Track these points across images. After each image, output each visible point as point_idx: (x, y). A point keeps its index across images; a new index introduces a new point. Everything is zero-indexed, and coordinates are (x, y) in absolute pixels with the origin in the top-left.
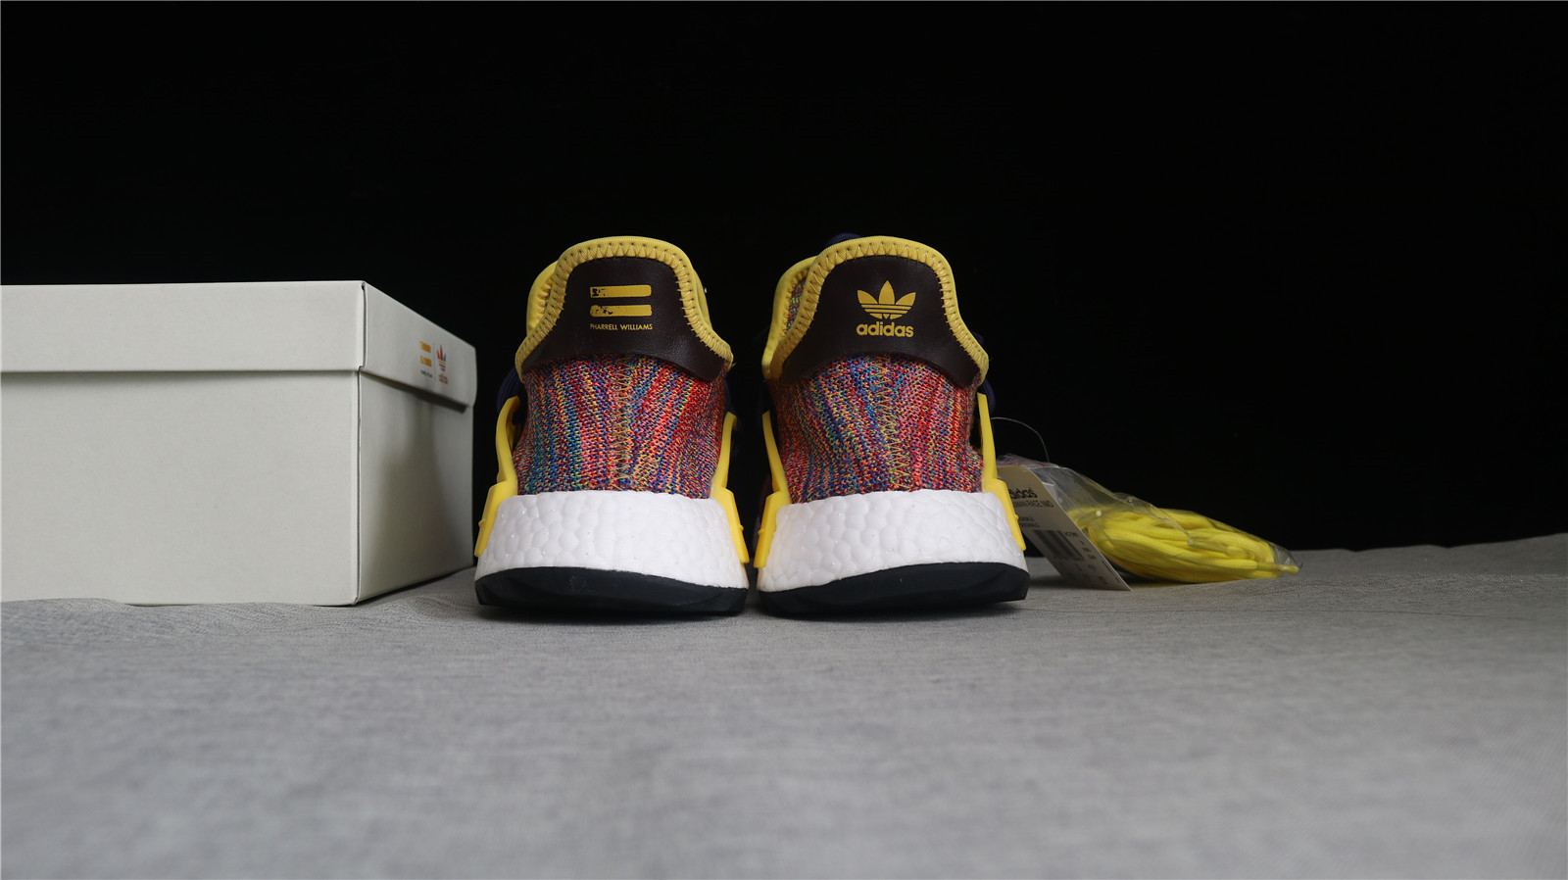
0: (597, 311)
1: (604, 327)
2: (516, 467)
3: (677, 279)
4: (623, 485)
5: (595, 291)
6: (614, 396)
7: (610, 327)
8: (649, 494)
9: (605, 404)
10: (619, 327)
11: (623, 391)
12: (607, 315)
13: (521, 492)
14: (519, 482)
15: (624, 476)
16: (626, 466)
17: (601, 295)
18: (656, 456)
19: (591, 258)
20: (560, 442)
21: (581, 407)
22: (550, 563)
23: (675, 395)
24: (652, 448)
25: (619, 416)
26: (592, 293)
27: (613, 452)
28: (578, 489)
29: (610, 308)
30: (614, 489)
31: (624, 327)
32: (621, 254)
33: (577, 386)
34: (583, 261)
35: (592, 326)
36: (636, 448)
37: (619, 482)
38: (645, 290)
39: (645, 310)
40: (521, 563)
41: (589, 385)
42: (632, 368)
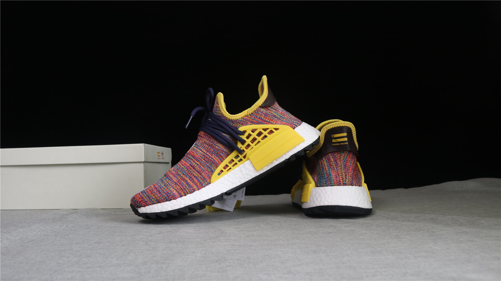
0: (334, 141)
1: (336, 144)
2: (314, 180)
3: (352, 131)
4: (345, 184)
5: (333, 136)
6: (338, 161)
7: (338, 144)
8: (351, 186)
9: (337, 164)
10: (340, 144)
11: (340, 160)
12: (337, 141)
13: (317, 186)
14: (316, 184)
15: (344, 182)
16: (344, 180)
17: (335, 137)
18: (351, 177)
19: (331, 128)
20: (327, 174)
21: (331, 165)
22: (330, 204)
23: (353, 161)
24: (349, 175)
25: (340, 168)
26: (332, 136)
27: (340, 177)
28: (333, 186)
29: (337, 140)
30: (343, 185)
31: (341, 144)
32: (339, 126)
33: (329, 160)
34: (329, 129)
35: (333, 144)
36: (346, 175)
37: (343, 184)
38: (345, 134)
39: (346, 139)
40: (322, 204)
41: (332, 160)
42: (342, 154)
